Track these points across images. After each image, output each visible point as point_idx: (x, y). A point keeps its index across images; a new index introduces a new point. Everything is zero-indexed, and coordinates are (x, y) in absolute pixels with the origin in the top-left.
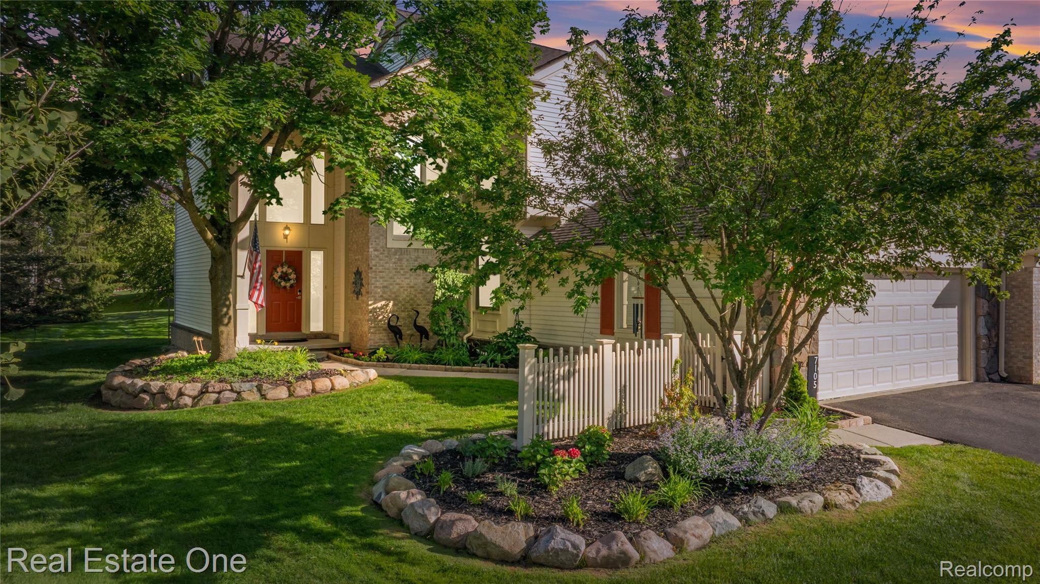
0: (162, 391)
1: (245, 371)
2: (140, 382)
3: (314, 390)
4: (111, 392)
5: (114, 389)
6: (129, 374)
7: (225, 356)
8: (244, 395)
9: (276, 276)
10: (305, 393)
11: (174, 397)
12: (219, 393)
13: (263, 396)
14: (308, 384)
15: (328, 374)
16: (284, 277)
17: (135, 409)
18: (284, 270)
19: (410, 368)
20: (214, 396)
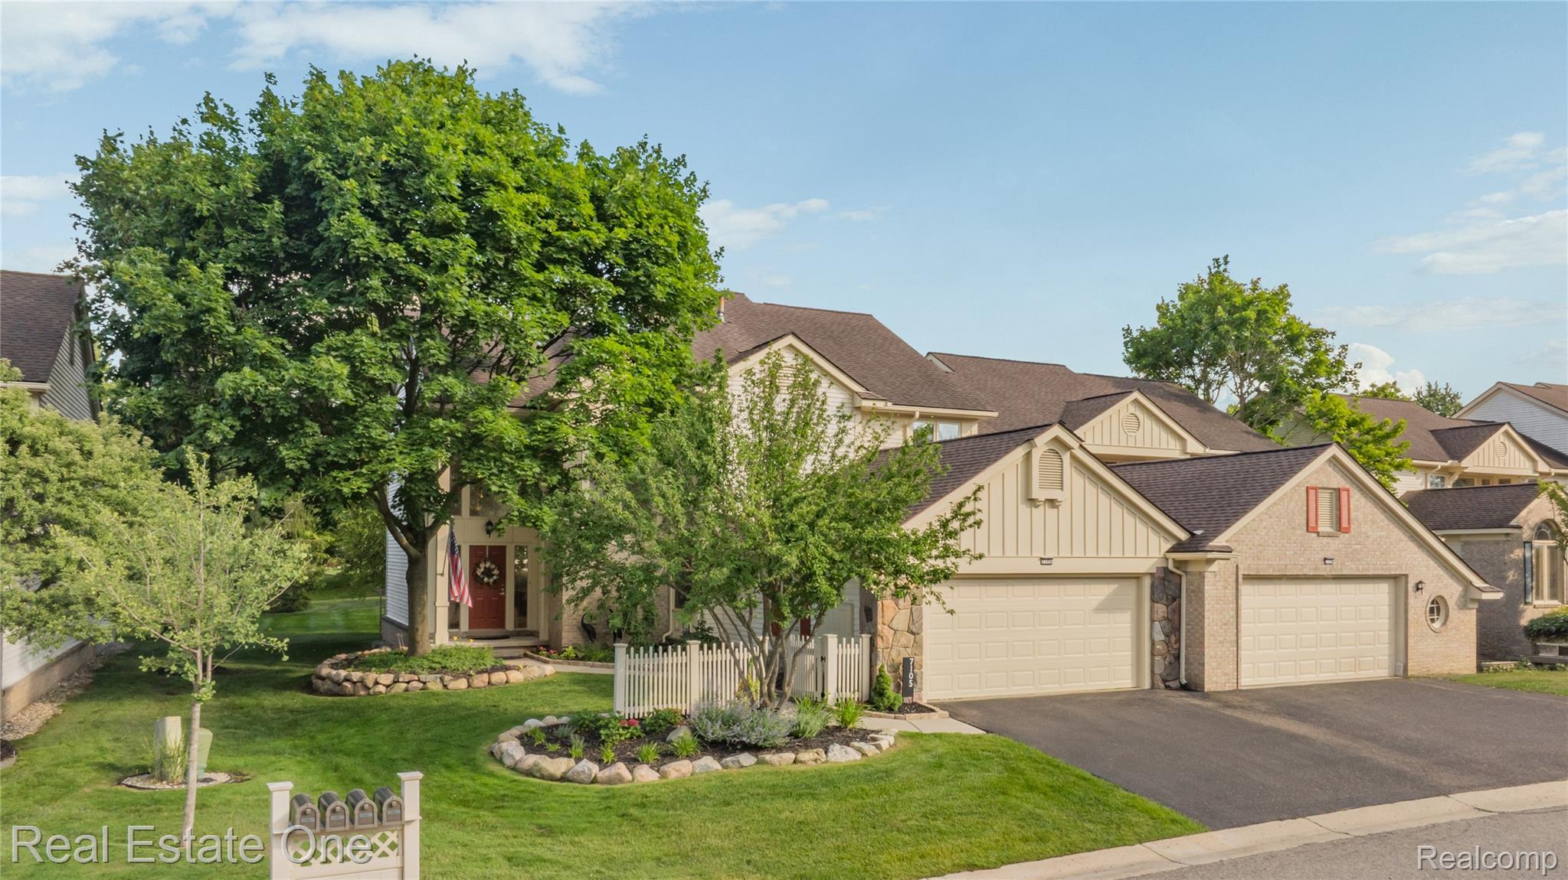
0: (362, 681)
1: (434, 665)
2: (343, 673)
3: (489, 683)
4: (320, 681)
5: (323, 679)
6: (334, 666)
7: (420, 651)
8: (429, 685)
9: (479, 572)
10: (482, 685)
11: (370, 685)
12: (408, 683)
13: (445, 686)
14: (485, 676)
15: (506, 669)
16: (488, 572)
17: (339, 695)
18: (488, 565)
19: (592, 666)
20: (404, 685)
